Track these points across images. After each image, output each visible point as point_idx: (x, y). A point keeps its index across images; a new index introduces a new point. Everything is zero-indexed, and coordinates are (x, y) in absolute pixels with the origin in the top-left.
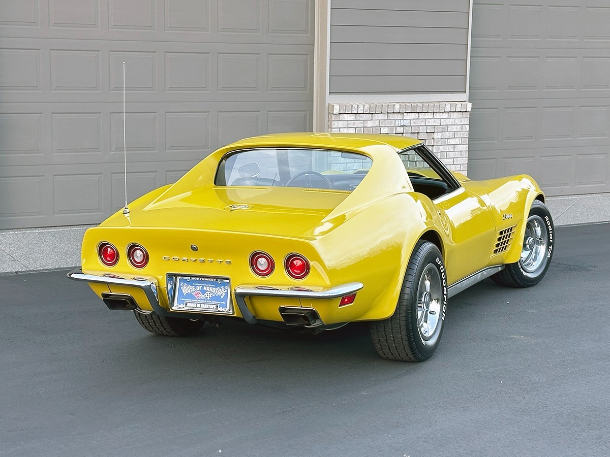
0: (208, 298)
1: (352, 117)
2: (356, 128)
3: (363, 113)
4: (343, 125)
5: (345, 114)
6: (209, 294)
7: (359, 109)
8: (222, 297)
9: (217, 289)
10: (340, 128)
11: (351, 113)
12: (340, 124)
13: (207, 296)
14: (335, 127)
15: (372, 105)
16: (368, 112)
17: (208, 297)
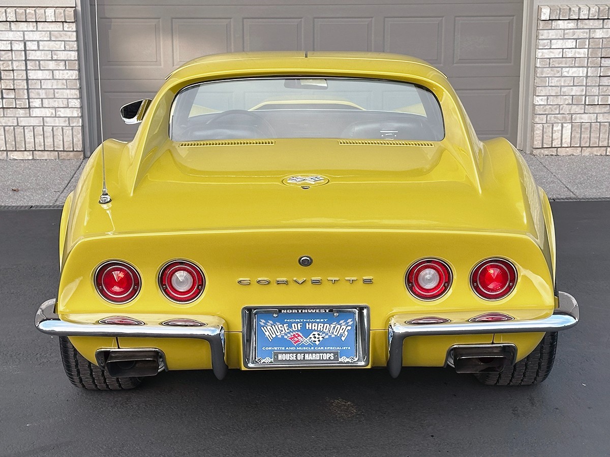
0: (317, 343)
1: (572, 25)
2: (576, 39)
3: (588, 19)
4: (557, 35)
5: (559, 20)
6: (317, 336)
7: (581, 13)
8: (343, 339)
9: (333, 326)
10: (551, 40)
11: (569, 19)
12: (552, 34)
13: (313, 339)
14: (543, 37)
15: (601, 8)
16: (596, 17)
17: (317, 340)
